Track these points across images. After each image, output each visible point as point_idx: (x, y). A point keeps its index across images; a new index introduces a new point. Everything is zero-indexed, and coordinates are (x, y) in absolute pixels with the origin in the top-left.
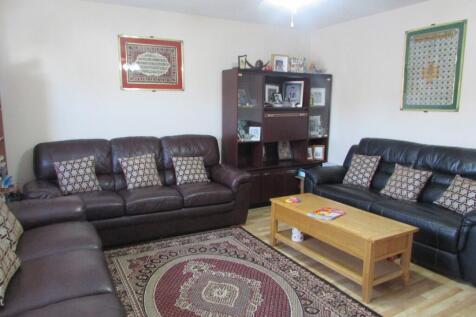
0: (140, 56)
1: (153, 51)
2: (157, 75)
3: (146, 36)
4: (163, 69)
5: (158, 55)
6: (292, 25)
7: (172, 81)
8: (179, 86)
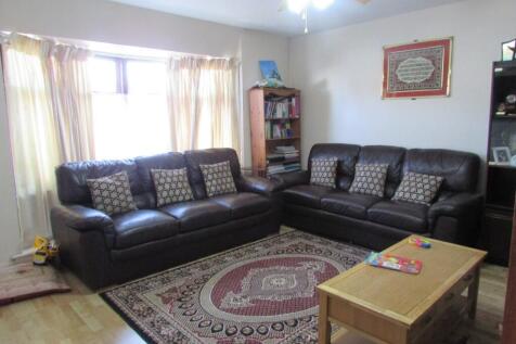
0: (402, 64)
1: (416, 56)
2: (417, 81)
3: (410, 41)
4: (426, 73)
5: (420, 60)
6: (306, 31)
7: (433, 86)
8: (443, 92)
